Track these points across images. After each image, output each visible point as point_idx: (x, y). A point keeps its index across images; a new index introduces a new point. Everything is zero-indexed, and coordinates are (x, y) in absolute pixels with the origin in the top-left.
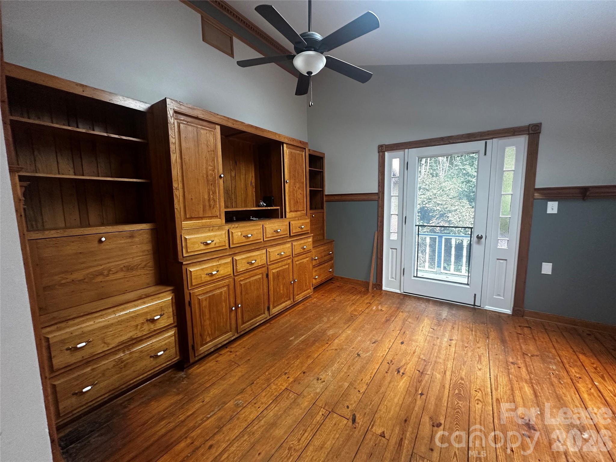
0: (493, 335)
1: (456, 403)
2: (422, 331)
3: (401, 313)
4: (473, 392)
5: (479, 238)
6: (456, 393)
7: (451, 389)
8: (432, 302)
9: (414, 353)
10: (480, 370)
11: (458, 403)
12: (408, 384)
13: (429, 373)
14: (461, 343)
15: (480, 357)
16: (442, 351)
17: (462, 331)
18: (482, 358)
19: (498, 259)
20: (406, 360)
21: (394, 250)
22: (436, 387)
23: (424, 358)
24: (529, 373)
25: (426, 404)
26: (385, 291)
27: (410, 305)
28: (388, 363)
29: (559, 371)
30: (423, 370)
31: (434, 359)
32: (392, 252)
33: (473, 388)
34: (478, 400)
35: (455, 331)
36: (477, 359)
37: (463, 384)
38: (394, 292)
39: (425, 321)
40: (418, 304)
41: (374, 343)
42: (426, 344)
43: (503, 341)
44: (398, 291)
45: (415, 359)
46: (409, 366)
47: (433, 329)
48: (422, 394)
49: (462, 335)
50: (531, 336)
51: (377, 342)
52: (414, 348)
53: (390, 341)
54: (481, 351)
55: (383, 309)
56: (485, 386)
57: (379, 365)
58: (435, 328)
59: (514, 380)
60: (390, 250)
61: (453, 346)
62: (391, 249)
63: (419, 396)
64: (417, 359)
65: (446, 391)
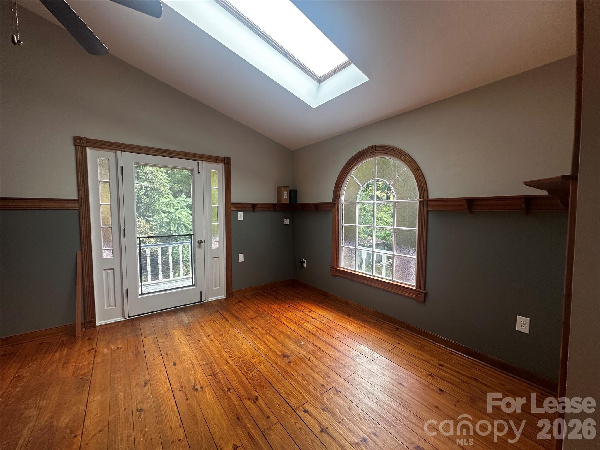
0: (228, 317)
1: (251, 375)
2: (181, 343)
3: (145, 339)
4: (252, 361)
5: (200, 243)
6: (245, 369)
7: (241, 369)
8: (165, 314)
9: (193, 365)
10: (242, 344)
11: (252, 375)
12: (213, 391)
13: (218, 371)
14: (217, 334)
15: (235, 336)
16: (211, 348)
17: (209, 326)
18: (237, 335)
19: (213, 258)
20: (193, 375)
21: (111, 272)
22: (232, 376)
23: (204, 363)
24: (263, 328)
25: (238, 393)
26: (100, 326)
27: (147, 326)
28: (180, 391)
29: (272, 319)
30: (213, 372)
31: (212, 358)
32: (107, 274)
33: (250, 358)
34: (258, 363)
35: (205, 328)
36: (235, 338)
37: (243, 360)
38: (115, 323)
39: (176, 333)
40: (154, 322)
41: (145, 384)
42: (195, 351)
43: (237, 318)
44: (121, 319)
45: (199, 370)
46: (199, 378)
47: (189, 336)
48: (229, 390)
49: (212, 327)
50: (245, 307)
51: (148, 381)
52: (189, 361)
53: (160, 370)
54: (232, 331)
55: (120, 346)
56: (254, 352)
57: (173, 400)
58: (189, 334)
59: (261, 337)
60: (104, 272)
61: (214, 339)
62: (105, 270)
63: (229, 392)
64: (201, 368)
65: (240, 373)
